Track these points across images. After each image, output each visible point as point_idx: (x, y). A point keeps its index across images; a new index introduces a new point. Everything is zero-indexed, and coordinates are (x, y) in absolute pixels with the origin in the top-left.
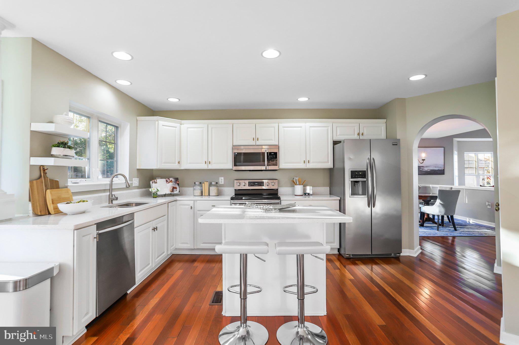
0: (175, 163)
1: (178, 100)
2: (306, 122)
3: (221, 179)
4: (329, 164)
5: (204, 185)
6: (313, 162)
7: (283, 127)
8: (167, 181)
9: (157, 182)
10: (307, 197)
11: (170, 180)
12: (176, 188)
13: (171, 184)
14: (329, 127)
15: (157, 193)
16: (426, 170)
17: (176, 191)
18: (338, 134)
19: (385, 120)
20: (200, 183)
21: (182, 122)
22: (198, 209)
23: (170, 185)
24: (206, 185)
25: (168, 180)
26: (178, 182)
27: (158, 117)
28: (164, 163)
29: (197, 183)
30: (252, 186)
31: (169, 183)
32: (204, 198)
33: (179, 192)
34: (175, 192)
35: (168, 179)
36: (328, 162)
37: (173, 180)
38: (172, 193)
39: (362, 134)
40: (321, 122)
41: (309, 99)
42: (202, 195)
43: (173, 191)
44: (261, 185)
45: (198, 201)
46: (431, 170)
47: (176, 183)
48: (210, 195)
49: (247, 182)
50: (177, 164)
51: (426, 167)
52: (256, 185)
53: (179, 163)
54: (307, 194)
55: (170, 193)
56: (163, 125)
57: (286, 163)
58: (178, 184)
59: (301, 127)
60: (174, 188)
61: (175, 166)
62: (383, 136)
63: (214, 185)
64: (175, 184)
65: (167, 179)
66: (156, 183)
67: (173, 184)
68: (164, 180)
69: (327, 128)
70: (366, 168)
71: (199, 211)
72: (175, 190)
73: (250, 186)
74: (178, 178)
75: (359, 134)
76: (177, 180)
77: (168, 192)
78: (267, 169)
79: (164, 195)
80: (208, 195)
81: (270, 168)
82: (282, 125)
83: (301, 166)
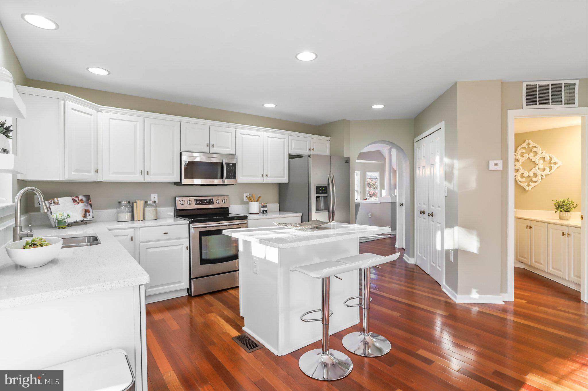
0: (90, 172)
1: (107, 73)
2: (264, 131)
3: (154, 197)
4: (285, 178)
5: (137, 204)
6: (270, 177)
7: (241, 134)
8: (74, 201)
9: (60, 202)
10: (265, 215)
11: (80, 199)
12: (89, 212)
13: (81, 205)
14: (285, 139)
15: (65, 221)
17: (89, 215)
18: (293, 147)
19: (329, 138)
20: (129, 202)
21: (100, 108)
22: (141, 240)
23: (81, 207)
24: (139, 205)
25: (77, 199)
26: (90, 202)
27: (66, 93)
29: (123, 203)
30: (199, 204)
31: (78, 203)
32: (136, 224)
33: (93, 217)
34: (88, 218)
35: (77, 197)
36: (284, 177)
37: (84, 199)
38: (85, 219)
39: (313, 150)
40: (278, 133)
41: (276, 106)
42: (133, 219)
43: (85, 216)
44: (210, 204)
45: (141, 229)
47: (88, 203)
48: (146, 219)
49: (193, 199)
50: (93, 173)
52: (205, 202)
53: (97, 171)
54: (265, 212)
55: (82, 219)
56: (73, 109)
57: (243, 176)
58: (91, 205)
59: (259, 136)
60: (87, 211)
61: (90, 176)
62: (327, 153)
63: (151, 205)
64: (87, 205)
65: (74, 197)
66: (58, 204)
67: (85, 205)
68: (69, 199)
69: (283, 140)
70: (327, 183)
71: (142, 242)
73: (196, 205)
74: (89, 195)
75: (310, 149)
76: (88, 197)
77: (80, 218)
78: (225, 183)
79: (75, 222)
80: (142, 219)
81: (228, 181)
82: (239, 131)
83: (260, 180)
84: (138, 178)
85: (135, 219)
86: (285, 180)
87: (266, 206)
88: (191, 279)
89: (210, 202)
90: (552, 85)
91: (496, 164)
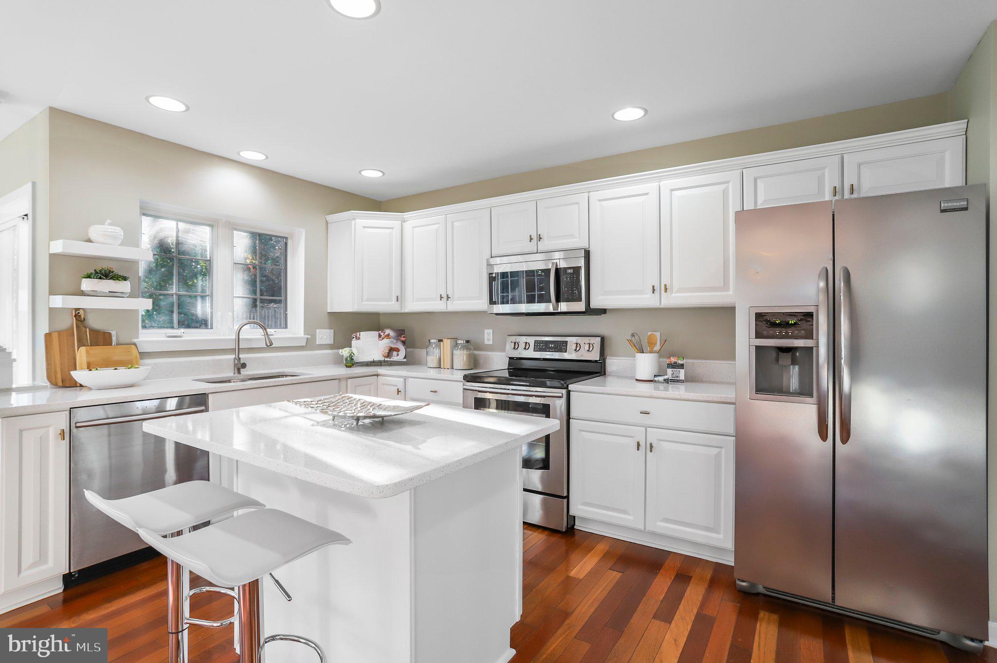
0: (390, 300)
1: (380, 174)
2: (660, 180)
3: (488, 334)
5: (443, 345)
6: (680, 290)
7: (600, 200)
8: (380, 336)
9: (361, 337)
11: (386, 334)
12: (398, 350)
13: (386, 341)
14: (729, 182)
15: (357, 360)
17: (398, 355)
19: (964, 124)
21: (405, 217)
23: (385, 343)
24: (447, 345)
25: (382, 334)
26: (403, 339)
27: (352, 211)
28: (367, 300)
29: (432, 341)
30: (541, 350)
31: (383, 339)
33: (405, 358)
34: (395, 358)
35: (383, 331)
36: (725, 287)
37: (392, 334)
38: (387, 359)
39: (853, 189)
40: (704, 172)
41: (646, 111)
42: (440, 366)
43: (389, 355)
44: (560, 350)
47: (397, 340)
49: (531, 340)
50: (394, 302)
52: (551, 348)
53: (398, 299)
54: (672, 379)
55: (382, 359)
56: (364, 227)
58: (404, 342)
59: (647, 194)
60: (391, 350)
62: (954, 179)
63: (462, 347)
64: (395, 341)
65: (380, 332)
66: (359, 339)
67: (392, 342)
68: (375, 334)
69: (723, 187)
70: (813, 301)
72: (395, 353)
73: (536, 351)
74: (404, 330)
75: (838, 191)
76: (401, 333)
77: (378, 356)
79: (371, 362)
81: (563, 307)
82: (594, 196)
83: (648, 300)
87: (682, 366)
89: (561, 347)
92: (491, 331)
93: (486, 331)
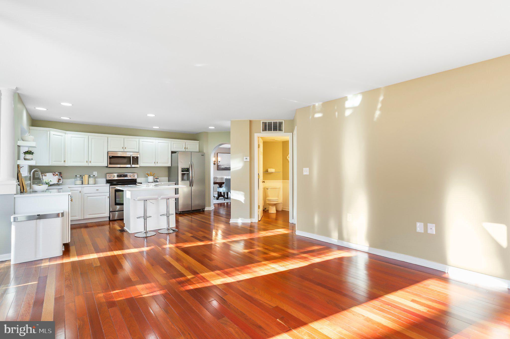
0: (61, 162)
1: (69, 119)
2: (156, 140)
3: (95, 173)
5: (85, 177)
6: (160, 163)
8: (54, 175)
9: (47, 175)
11: (56, 174)
12: (60, 180)
13: (57, 176)
15: (49, 183)
16: (223, 167)
18: (174, 147)
19: (198, 142)
20: (81, 176)
21: (67, 132)
22: (85, 193)
23: (56, 178)
25: (55, 174)
26: (61, 176)
27: (50, 128)
28: (55, 161)
29: (78, 176)
30: (119, 177)
31: (56, 176)
32: (84, 186)
34: (60, 183)
35: (55, 173)
36: (168, 163)
37: (58, 174)
38: (58, 183)
39: (187, 148)
40: (164, 140)
41: (159, 127)
42: (82, 184)
43: (59, 182)
44: (126, 177)
45: (85, 187)
46: (225, 167)
47: (60, 176)
48: (89, 184)
49: (116, 175)
50: (63, 162)
51: (223, 165)
52: (122, 176)
53: (65, 161)
54: (156, 181)
56: (53, 135)
57: (143, 163)
58: (62, 177)
60: (59, 179)
61: (61, 164)
62: (197, 149)
63: (92, 177)
65: (53, 173)
66: (46, 176)
67: (59, 177)
68: (51, 174)
69: (168, 144)
70: (189, 167)
71: (86, 194)
72: (60, 181)
75: (185, 148)
76: (60, 173)
77: (56, 182)
79: (54, 184)
80: (87, 183)
81: (133, 166)
82: (141, 140)
83: (153, 165)
84: (85, 164)
85: (84, 184)
86: (169, 165)
87: (158, 179)
88: (110, 212)
89: (126, 176)
90: (273, 122)
91: (246, 159)
92: (96, 172)
93: (94, 172)
